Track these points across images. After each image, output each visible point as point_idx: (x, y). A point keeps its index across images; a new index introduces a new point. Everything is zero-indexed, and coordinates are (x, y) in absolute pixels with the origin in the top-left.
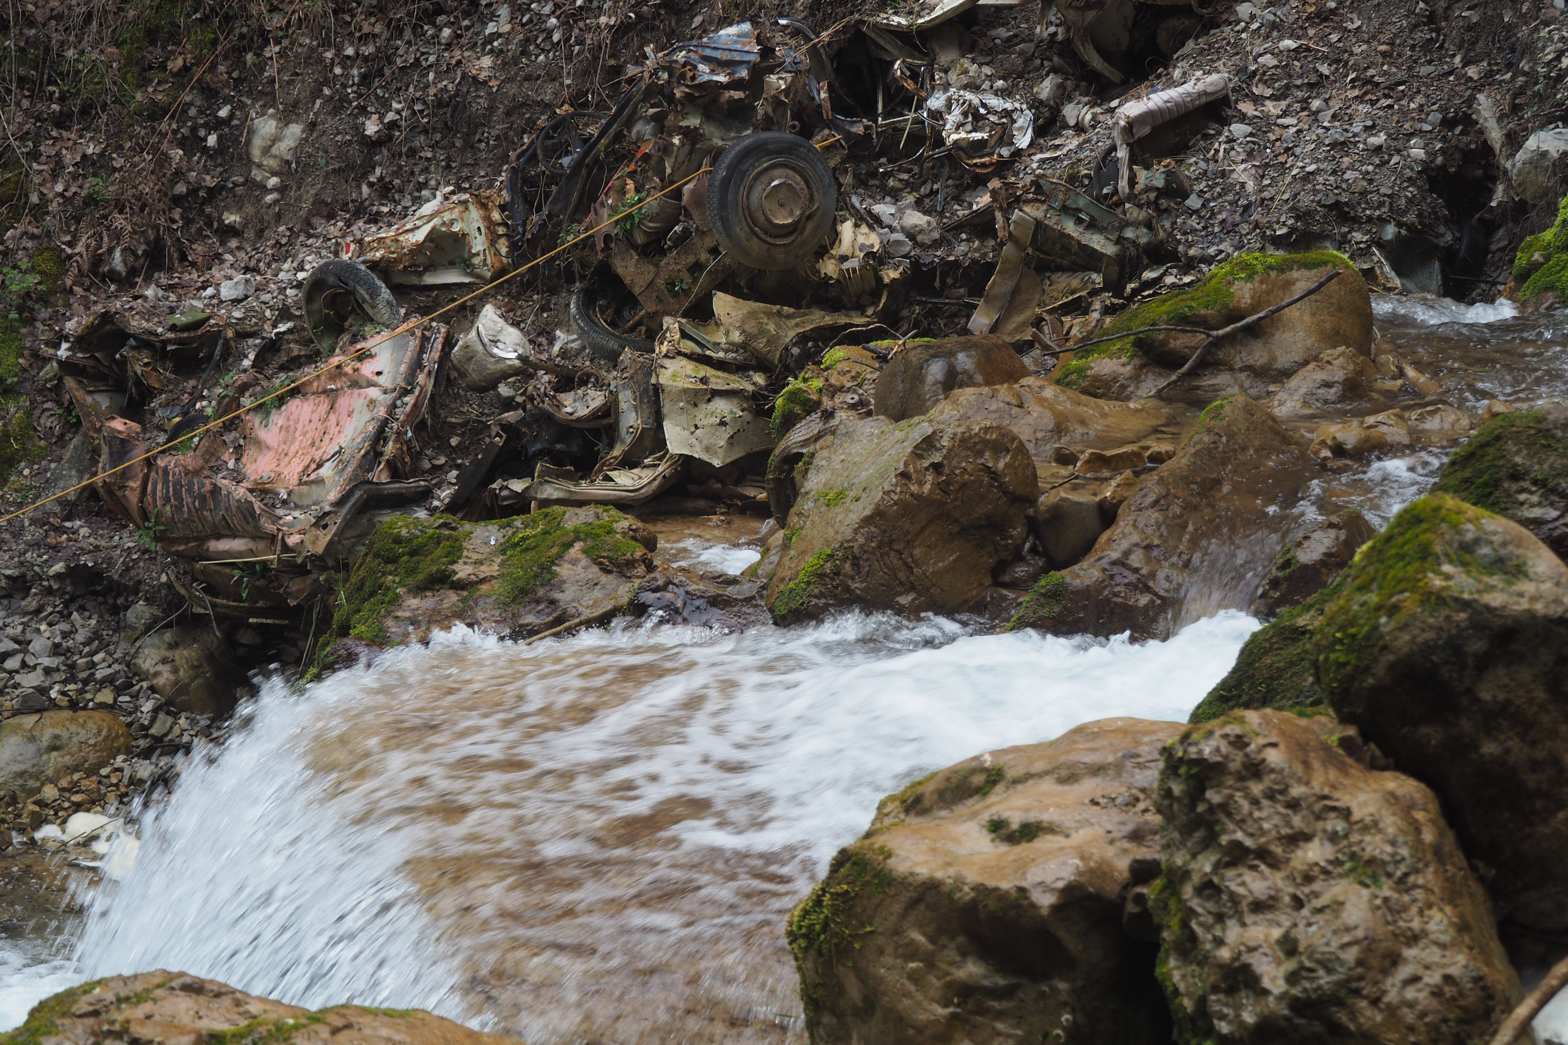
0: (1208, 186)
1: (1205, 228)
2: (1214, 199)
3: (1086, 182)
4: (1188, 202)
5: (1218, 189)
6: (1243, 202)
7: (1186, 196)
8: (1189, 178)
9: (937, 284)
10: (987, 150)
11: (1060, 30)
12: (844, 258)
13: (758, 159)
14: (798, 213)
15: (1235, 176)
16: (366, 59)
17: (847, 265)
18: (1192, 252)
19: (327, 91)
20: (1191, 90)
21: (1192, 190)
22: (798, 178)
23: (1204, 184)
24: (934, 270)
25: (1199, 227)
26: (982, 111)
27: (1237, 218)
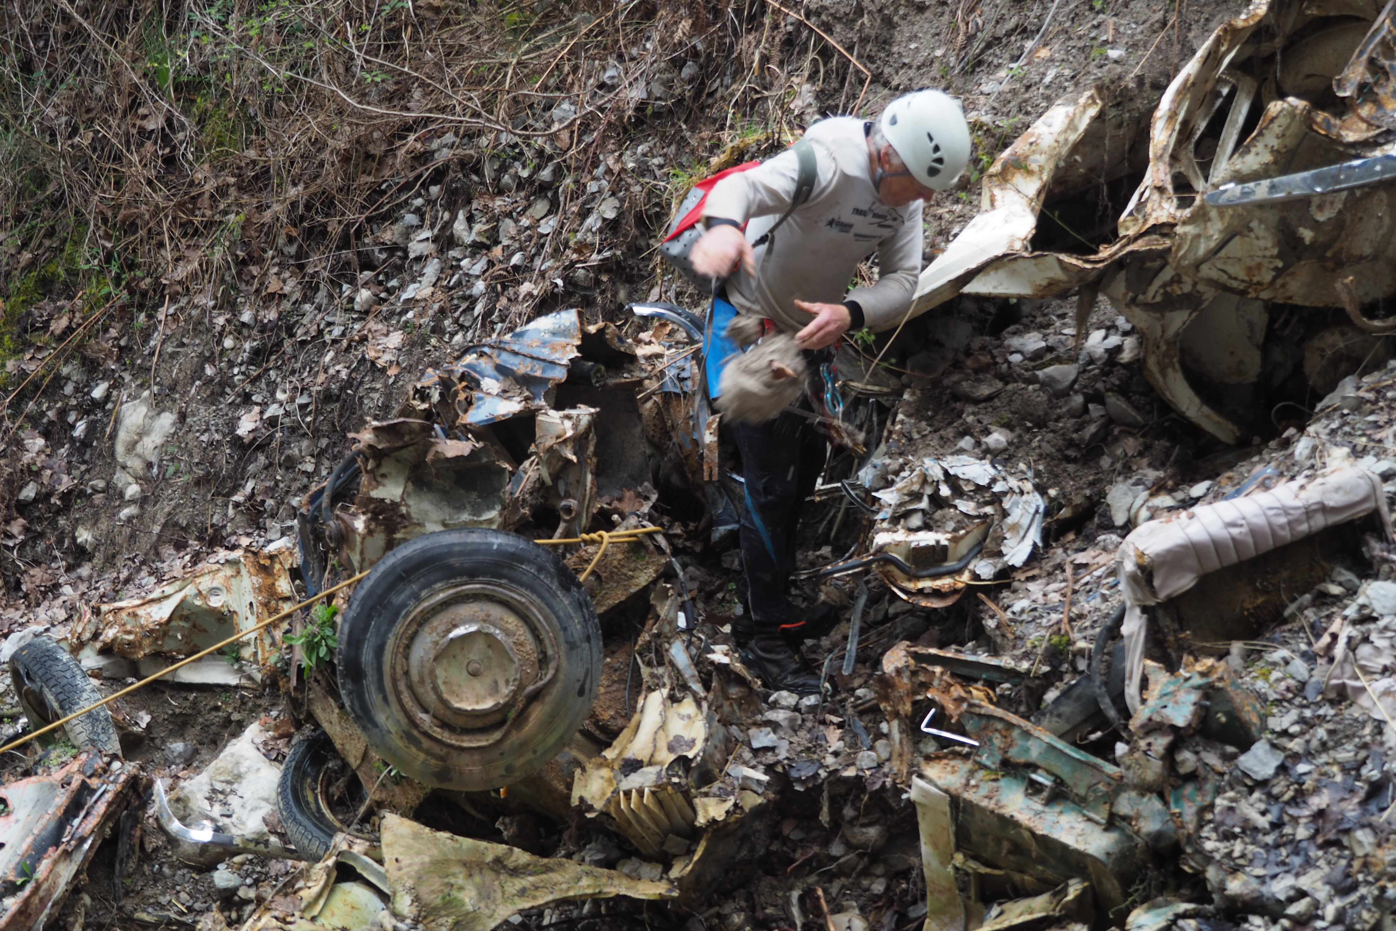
0: (1302, 720)
1: (1276, 825)
2: (1309, 755)
3: (1082, 665)
4: (1247, 761)
5: (1321, 733)
6: (1371, 772)
7: (1245, 744)
8: (1262, 698)
9: (824, 817)
10: (951, 564)
11: (1129, 342)
12: (633, 766)
13: (428, 585)
14: (505, 691)
15: (1363, 701)
16: (263, 328)
17: (634, 781)
18: (1235, 886)
19: (209, 371)
20: (1290, 501)
21: (1264, 728)
22: (512, 621)
23: (1294, 714)
24: (819, 788)
25: (1263, 822)
26: (945, 491)
27: (1351, 810)
